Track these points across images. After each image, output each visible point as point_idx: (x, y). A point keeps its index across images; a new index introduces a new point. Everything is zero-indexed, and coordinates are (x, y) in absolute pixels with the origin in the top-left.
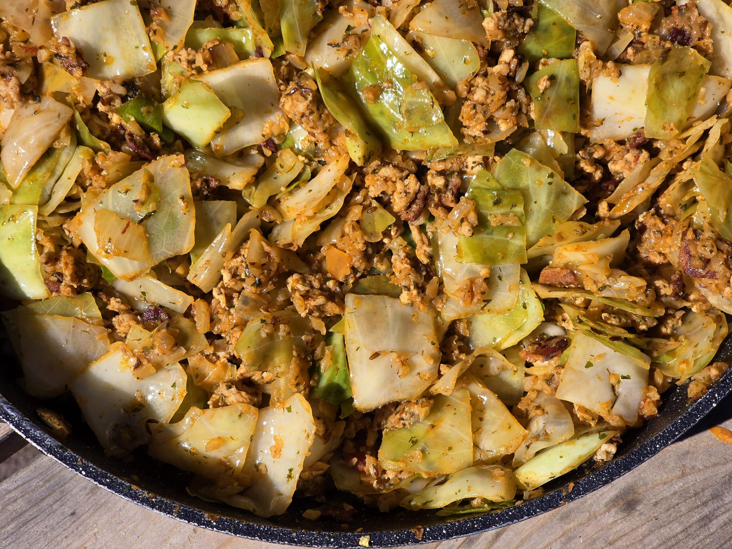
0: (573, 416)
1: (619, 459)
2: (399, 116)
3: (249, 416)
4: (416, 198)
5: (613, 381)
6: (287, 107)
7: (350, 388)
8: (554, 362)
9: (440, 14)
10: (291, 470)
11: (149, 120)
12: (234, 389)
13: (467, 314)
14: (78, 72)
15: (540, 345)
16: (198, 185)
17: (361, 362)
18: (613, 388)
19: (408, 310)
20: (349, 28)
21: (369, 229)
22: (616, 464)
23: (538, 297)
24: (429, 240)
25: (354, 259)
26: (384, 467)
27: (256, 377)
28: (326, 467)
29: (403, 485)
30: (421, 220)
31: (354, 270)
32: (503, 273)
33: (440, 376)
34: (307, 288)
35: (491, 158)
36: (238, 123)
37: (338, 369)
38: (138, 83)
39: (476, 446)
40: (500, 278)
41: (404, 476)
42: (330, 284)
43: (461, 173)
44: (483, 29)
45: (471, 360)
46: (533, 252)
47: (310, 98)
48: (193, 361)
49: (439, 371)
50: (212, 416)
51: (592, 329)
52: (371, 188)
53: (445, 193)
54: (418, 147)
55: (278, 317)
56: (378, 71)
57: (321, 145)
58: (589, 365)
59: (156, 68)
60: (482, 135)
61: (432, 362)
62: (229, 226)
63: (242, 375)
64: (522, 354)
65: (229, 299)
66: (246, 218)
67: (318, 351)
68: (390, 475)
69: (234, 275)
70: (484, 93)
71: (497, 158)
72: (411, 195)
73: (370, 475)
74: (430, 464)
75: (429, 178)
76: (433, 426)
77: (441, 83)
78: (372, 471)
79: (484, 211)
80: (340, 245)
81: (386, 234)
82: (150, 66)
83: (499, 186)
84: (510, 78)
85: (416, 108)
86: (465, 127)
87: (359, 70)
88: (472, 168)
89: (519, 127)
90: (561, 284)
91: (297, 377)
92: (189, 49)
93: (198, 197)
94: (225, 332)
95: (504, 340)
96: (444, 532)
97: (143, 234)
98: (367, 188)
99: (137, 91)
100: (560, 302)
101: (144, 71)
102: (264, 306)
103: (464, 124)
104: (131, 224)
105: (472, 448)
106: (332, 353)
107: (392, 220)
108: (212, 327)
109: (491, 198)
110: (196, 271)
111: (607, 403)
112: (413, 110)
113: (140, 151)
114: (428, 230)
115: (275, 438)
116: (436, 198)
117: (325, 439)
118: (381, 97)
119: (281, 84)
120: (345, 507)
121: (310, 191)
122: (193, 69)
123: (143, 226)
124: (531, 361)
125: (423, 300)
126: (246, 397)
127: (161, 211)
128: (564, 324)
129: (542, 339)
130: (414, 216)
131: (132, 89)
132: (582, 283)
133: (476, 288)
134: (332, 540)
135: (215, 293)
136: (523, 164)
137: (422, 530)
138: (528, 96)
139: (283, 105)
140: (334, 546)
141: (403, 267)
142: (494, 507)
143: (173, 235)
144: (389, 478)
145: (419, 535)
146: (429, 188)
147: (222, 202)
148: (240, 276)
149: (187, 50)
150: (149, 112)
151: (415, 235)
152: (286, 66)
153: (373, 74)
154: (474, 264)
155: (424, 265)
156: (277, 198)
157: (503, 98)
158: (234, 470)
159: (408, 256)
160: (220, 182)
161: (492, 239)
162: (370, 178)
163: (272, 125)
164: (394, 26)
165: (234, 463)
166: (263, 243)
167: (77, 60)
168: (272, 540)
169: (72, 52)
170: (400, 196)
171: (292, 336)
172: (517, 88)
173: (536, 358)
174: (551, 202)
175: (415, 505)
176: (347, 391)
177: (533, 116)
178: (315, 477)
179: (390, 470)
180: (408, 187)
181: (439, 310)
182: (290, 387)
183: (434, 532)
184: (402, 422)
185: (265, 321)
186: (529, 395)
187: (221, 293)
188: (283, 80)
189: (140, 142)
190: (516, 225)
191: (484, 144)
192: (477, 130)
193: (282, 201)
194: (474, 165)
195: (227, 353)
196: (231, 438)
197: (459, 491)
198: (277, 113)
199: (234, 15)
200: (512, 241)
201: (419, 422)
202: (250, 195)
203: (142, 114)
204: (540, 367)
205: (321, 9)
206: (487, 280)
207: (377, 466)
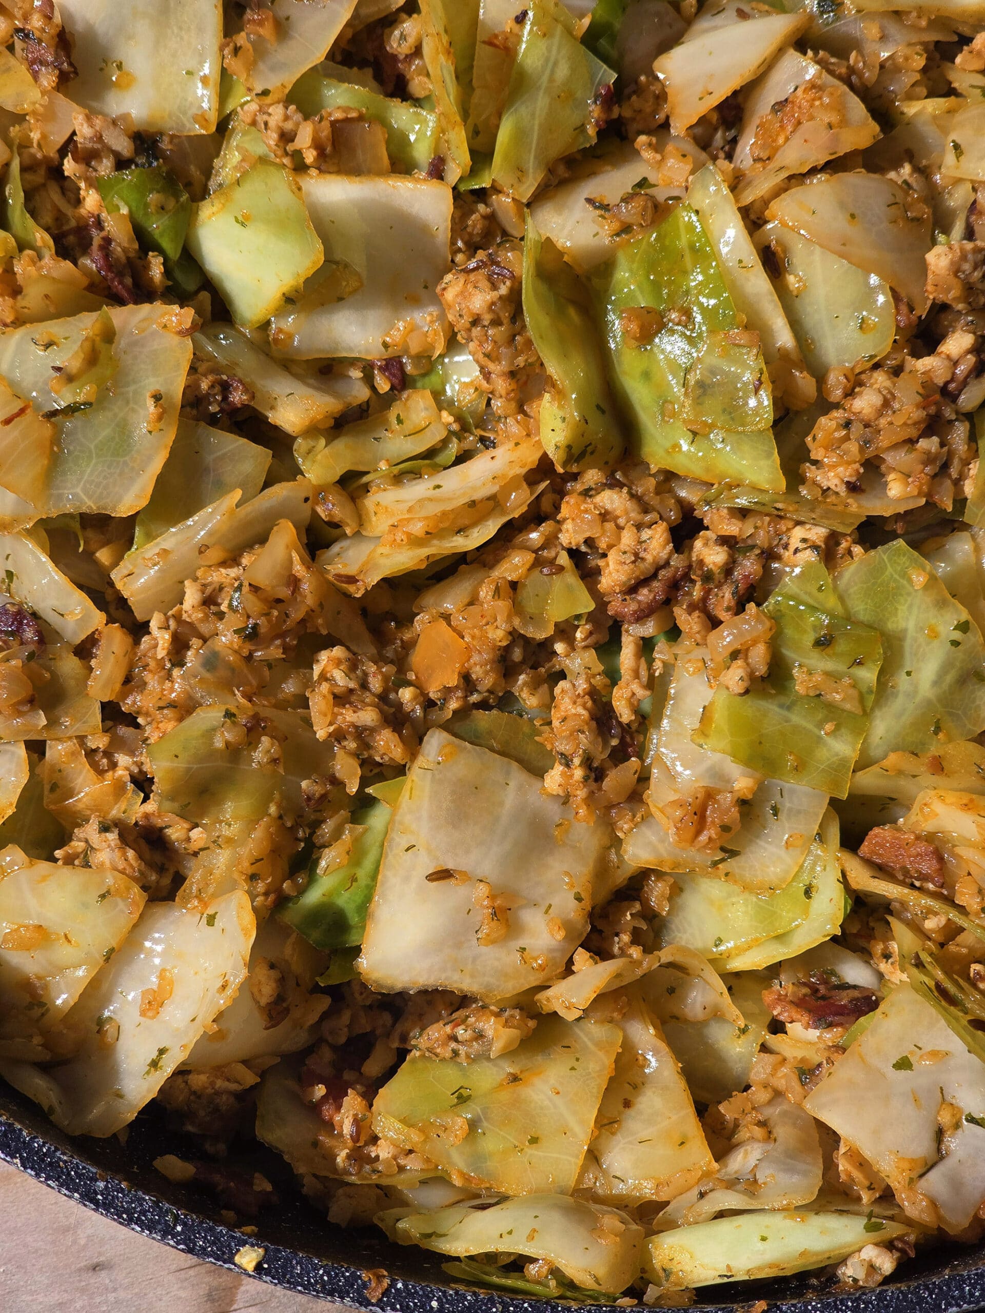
0: (829, 1166)
1: (891, 1289)
2: (677, 390)
3: (121, 905)
4: (654, 576)
5: (945, 1118)
6: (450, 295)
7: (363, 928)
8: (831, 1036)
9: (842, 205)
10: (162, 1052)
11: (157, 226)
12: (112, 837)
13: (677, 865)
14: (48, 79)
15: (815, 991)
16: (204, 385)
17: (407, 879)
18: (940, 1134)
19: (554, 811)
20: (643, 183)
21: (531, 607)
22: (881, 1297)
23: (844, 879)
24: (651, 677)
25: (476, 658)
26: (378, 1130)
27: (175, 833)
28: (250, 1079)
29: (400, 1182)
30: (649, 629)
31: (468, 682)
32: (787, 804)
33: (568, 970)
34: (352, 685)
35: (844, 545)
36: (340, 299)
37: (354, 879)
38: (165, 145)
39: (593, 1156)
40: (776, 811)
41: (412, 1164)
42: (406, 695)
43: (769, 555)
44: (923, 267)
45: (649, 963)
46: (869, 781)
47: (504, 290)
48: (57, 751)
49: (570, 962)
50: (44, 878)
51: (938, 986)
52: (568, 526)
53: (719, 586)
54: (696, 470)
55: (265, 720)
56: (670, 283)
57: (497, 404)
58: (903, 1064)
59: (213, 128)
60: (842, 490)
61: (560, 935)
62: (238, 494)
63: (147, 816)
64: (768, 997)
65: (179, 647)
66: (281, 491)
67: (327, 828)
68: (383, 1151)
69: (209, 601)
70: (877, 400)
71: (857, 550)
72: (646, 566)
73: (341, 1135)
74: (478, 1159)
75: (698, 544)
76: (515, 1079)
77: (795, 356)
78: (347, 1128)
79: (788, 653)
80: (458, 620)
81: (565, 631)
82: (201, 119)
83: (839, 610)
84: (947, 393)
85: (719, 384)
86: (815, 463)
87: (631, 271)
88: (796, 551)
89: (930, 505)
90: (906, 872)
91: (258, 861)
92: (292, 108)
93: (194, 412)
94: (147, 714)
95: (741, 950)
96: (434, 1304)
97: (48, 443)
98: (558, 522)
99: (157, 159)
100: (891, 913)
101: (188, 125)
102: (248, 688)
103: (813, 456)
104: (28, 411)
105: (582, 1157)
106: (357, 841)
107: (587, 605)
108: (124, 695)
109: (815, 628)
110: (135, 566)
111: (912, 1161)
112: (713, 385)
113: (110, 275)
114: (656, 655)
115: (161, 977)
116: (697, 592)
117: (271, 1017)
118: (657, 340)
119: (460, 250)
120: (256, 1181)
121: (439, 487)
122: (286, 154)
123: (54, 425)
124: (782, 1018)
125: (590, 800)
126: (135, 864)
127: (104, 409)
128: (883, 967)
129: (826, 982)
130: (635, 612)
131: (146, 151)
132: (952, 888)
133: (713, 812)
134: (179, 1228)
135: (154, 625)
136: (910, 581)
137: (386, 1282)
138: (974, 445)
139: (444, 289)
140: (178, 1243)
141: (573, 711)
142: (569, 1294)
143: (109, 467)
144: (377, 1157)
145: (374, 1290)
146: (690, 567)
147: (243, 441)
148: (219, 605)
149: (287, 108)
150: (163, 208)
151: (627, 656)
152: (485, 217)
153: (656, 286)
154: (729, 758)
155: (620, 723)
156: (365, 479)
157: (915, 424)
158: (48, 1010)
159: (592, 693)
160: (253, 397)
161: (787, 721)
162: (572, 501)
163: (412, 331)
164: (737, 200)
165: (53, 994)
166: (294, 554)
167: (56, 51)
168: (47, 1179)
169: (51, 31)
170: (623, 558)
171: (281, 771)
172: (953, 417)
173: (796, 1016)
174: (945, 686)
175: (405, 1231)
176: (354, 931)
177: (969, 488)
178: (218, 1093)
179: (386, 1139)
180: (644, 546)
181: (620, 834)
182: (236, 876)
183: (412, 1295)
184: (453, 1045)
185: (234, 715)
186: (753, 1094)
187: (167, 628)
188: (466, 243)
189: (118, 260)
190: (848, 706)
191: (840, 508)
192: (837, 476)
193: (374, 489)
194: (801, 546)
195: (135, 763)
196: (66, 936)
197: (510, 1233)
198: (431, 309)
199: (418, 85)
200: (830, 741)
201: (488, 1059)
202: (309, 452)
203: (146, 206)
204: (798, 1041)
205: (597, 122)
206: (744, 804)
207: (363, 1120)
